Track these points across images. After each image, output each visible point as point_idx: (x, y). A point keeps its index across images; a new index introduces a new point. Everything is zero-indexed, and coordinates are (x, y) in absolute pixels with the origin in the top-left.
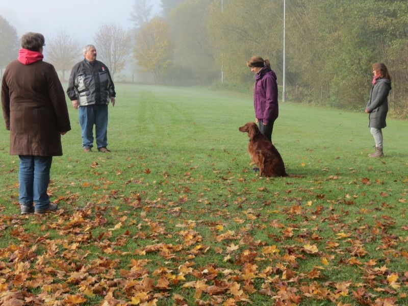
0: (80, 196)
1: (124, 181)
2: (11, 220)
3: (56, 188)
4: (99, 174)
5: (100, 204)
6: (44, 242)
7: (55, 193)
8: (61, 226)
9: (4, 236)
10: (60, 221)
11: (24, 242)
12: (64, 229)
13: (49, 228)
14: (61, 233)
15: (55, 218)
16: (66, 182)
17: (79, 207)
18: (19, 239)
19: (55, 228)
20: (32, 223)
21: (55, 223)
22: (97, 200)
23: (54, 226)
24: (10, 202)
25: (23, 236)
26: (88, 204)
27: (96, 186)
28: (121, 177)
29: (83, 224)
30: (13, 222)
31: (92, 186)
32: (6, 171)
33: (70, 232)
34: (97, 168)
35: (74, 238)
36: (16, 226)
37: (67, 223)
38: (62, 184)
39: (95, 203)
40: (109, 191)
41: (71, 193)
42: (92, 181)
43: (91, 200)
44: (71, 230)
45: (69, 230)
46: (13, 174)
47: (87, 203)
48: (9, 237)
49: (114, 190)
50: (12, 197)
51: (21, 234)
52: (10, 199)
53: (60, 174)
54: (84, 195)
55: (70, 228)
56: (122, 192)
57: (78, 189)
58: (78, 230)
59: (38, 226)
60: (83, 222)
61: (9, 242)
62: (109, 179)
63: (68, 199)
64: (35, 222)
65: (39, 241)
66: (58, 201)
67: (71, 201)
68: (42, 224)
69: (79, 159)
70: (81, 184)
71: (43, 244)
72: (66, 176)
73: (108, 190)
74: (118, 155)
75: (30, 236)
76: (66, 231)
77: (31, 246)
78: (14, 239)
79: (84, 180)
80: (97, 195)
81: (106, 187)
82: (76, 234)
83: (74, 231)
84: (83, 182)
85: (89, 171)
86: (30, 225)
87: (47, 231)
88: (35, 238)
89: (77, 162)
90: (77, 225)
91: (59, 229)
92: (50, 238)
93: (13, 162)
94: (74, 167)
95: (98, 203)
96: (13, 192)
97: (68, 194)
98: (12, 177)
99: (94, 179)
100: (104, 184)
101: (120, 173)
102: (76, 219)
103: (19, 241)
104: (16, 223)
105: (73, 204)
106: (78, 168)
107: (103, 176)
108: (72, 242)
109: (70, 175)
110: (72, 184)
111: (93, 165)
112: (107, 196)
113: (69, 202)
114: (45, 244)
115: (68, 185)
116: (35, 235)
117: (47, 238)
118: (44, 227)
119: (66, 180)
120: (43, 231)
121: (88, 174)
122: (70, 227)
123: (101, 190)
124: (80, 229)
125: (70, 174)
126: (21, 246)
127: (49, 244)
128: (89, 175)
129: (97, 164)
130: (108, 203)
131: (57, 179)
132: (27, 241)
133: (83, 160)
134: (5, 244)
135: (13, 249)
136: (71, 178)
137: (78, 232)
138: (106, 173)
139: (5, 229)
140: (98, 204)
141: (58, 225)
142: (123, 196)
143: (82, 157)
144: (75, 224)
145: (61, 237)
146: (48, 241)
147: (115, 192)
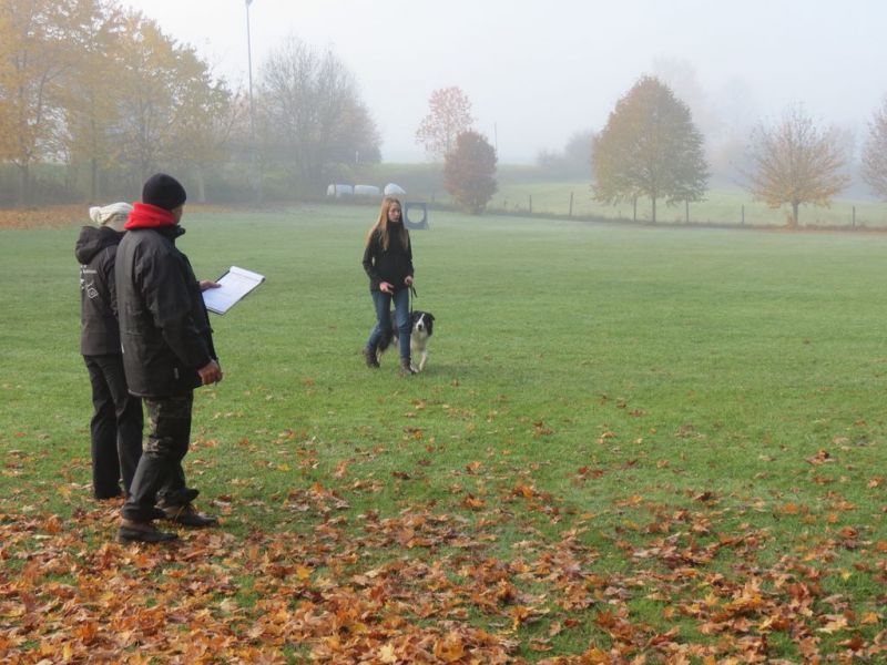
0: (769, 537)
1: (881, 504)
2: (605, 587)
3: (720, 512)
4: (827, 482)
5: (809, 563)
6: (664, 648)
7: (714, 525)
8: (710, 612)
9: (583, 624)
10: (710, 600)
11: (622, 645)
12: (717, 621)
13: (684, 612)
14: (707, 628)
15: (702, 589)
16: (746, 500)
17: (761, 567)
18: (613, 636)
19: (695, 616)
20: (649, 597)
21: (698, 601)
22: (805, 552)
23: (693, 610)
24: (612, 542)
25: (621, 629)
26: (783, 560)
27: (812, 514)
28: (877, 492)
29: (759, 610)
30: (609, 591)
31: (804, 511)
32: (619, 461)
33: (726, 629)
34: (824, 464)
35: (732, 643)
36: (614, 602)
37: (726, 605)
38: (736, 502)
39: (799, 558)
40: (839, 531)
41: (752, 526)
42: (806, 500)
43: (793, 550)
44: (730, 623)
45: (724, 623)
46: (633, 471)
47: (780, 557)
48: (592, 630)
49: (849, 528)
50: (618, 530)
51: (619, 624)
52: (614, 535)
53: (737, 476)
54: (779, 535)
55: (728, 618)
56: (870, 533)
57: (770, 519)
58: (744, 625)
59: (660, 606)
60: (762, 605)
61: (591, 641)
62: (848, 496)
63: (740, 544)
64: (654, 597)
65: (654, 643)
66: (716, 548)
67: (746, 550)
68: (669, 603)
69: (787, 439)
70: (779, 504)
71: (660, 651)
72: (748, 481)
73: (838, 524)
74: (883, 434)
75: (637, 629)
76: (719, 626)
77: (633, 655)
78: (603, 633)
79: (787, 497)
80: (809, 537)
81: (834, 516)
82: (740, 634)
83: (736, 626)
84: (785, 501)
85: (804, 472)
86: (643, 603)
87: (677, 620)
88: (648, 635)
89: (783, 447)
90: (747, 613)
91: (704, 617)
92: (679, 640)
93: (639, 441)
94: (773, 460)
95: (807, 559)
96: (624, 516)
97: (743, 530)
98: (630, 479)
99: (814, 494)
100: (831, 509)
101: (875, 483)
102: (746, 597)
103: (611, 640)
104: (615, 596)
105: (750, 557)
106: (781, 463)
107: (835, 487)
108: (726, 653)
109: (759, 482)
110: (759, 504)
111: (818, 458)
112: (831, 541)
113: (741, 552)
114: (664, 653)
115: (749, 508)
116: (648, 629)
117: (673, 639)
118: (671, 612)
119: (747, 493)
120: (668, 620)
121: (800, 481)
122: (729, 614)
123: (822, 525)
124: (750, 623)
125: (761, 477)
126: (614, 651)
127: (673, 653)
128: (802, 483)
129: (827, 456)
130: (829, 559)
131: (728, 488)
132: (628, 643)
133: (795, 444)
134: (580, 645)
135: (594, 658)
136: (760, 489)
137: (745, 630)
138: (843, 479)
139: (589, 608)
140: (804, 563)
141: (705, 608)
142: (869, 543)
143: (796, 435)
144: (741, 608)
145: (703, 640)
146: (673, 646)
147: (853, 534)
